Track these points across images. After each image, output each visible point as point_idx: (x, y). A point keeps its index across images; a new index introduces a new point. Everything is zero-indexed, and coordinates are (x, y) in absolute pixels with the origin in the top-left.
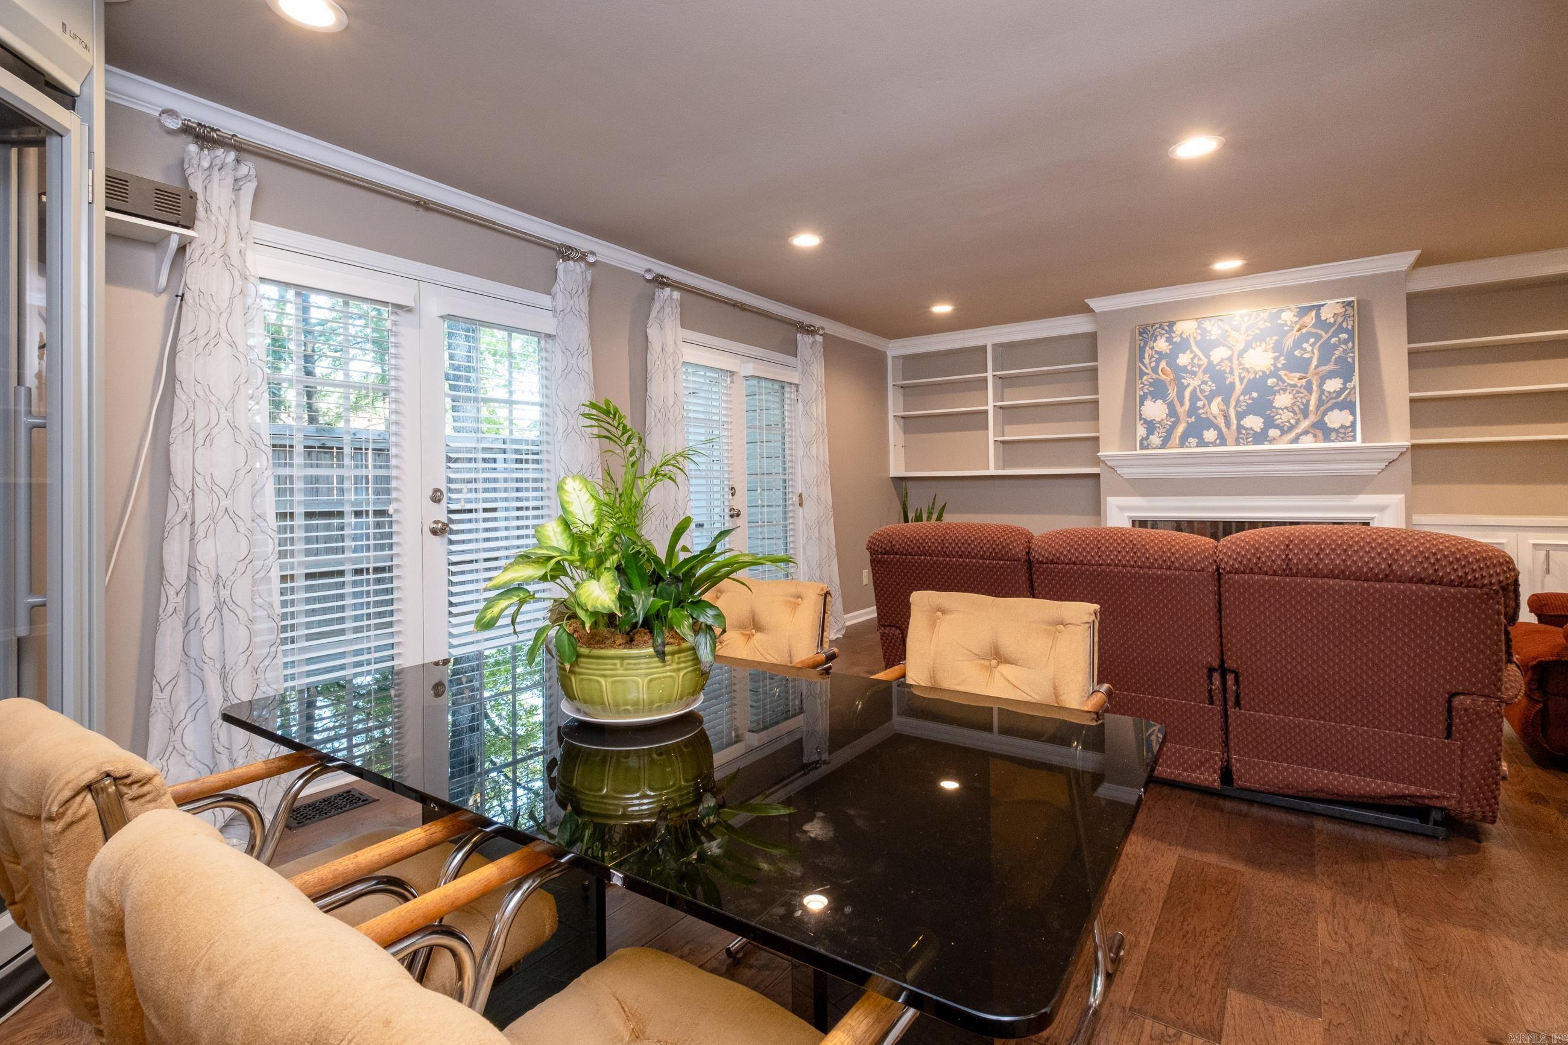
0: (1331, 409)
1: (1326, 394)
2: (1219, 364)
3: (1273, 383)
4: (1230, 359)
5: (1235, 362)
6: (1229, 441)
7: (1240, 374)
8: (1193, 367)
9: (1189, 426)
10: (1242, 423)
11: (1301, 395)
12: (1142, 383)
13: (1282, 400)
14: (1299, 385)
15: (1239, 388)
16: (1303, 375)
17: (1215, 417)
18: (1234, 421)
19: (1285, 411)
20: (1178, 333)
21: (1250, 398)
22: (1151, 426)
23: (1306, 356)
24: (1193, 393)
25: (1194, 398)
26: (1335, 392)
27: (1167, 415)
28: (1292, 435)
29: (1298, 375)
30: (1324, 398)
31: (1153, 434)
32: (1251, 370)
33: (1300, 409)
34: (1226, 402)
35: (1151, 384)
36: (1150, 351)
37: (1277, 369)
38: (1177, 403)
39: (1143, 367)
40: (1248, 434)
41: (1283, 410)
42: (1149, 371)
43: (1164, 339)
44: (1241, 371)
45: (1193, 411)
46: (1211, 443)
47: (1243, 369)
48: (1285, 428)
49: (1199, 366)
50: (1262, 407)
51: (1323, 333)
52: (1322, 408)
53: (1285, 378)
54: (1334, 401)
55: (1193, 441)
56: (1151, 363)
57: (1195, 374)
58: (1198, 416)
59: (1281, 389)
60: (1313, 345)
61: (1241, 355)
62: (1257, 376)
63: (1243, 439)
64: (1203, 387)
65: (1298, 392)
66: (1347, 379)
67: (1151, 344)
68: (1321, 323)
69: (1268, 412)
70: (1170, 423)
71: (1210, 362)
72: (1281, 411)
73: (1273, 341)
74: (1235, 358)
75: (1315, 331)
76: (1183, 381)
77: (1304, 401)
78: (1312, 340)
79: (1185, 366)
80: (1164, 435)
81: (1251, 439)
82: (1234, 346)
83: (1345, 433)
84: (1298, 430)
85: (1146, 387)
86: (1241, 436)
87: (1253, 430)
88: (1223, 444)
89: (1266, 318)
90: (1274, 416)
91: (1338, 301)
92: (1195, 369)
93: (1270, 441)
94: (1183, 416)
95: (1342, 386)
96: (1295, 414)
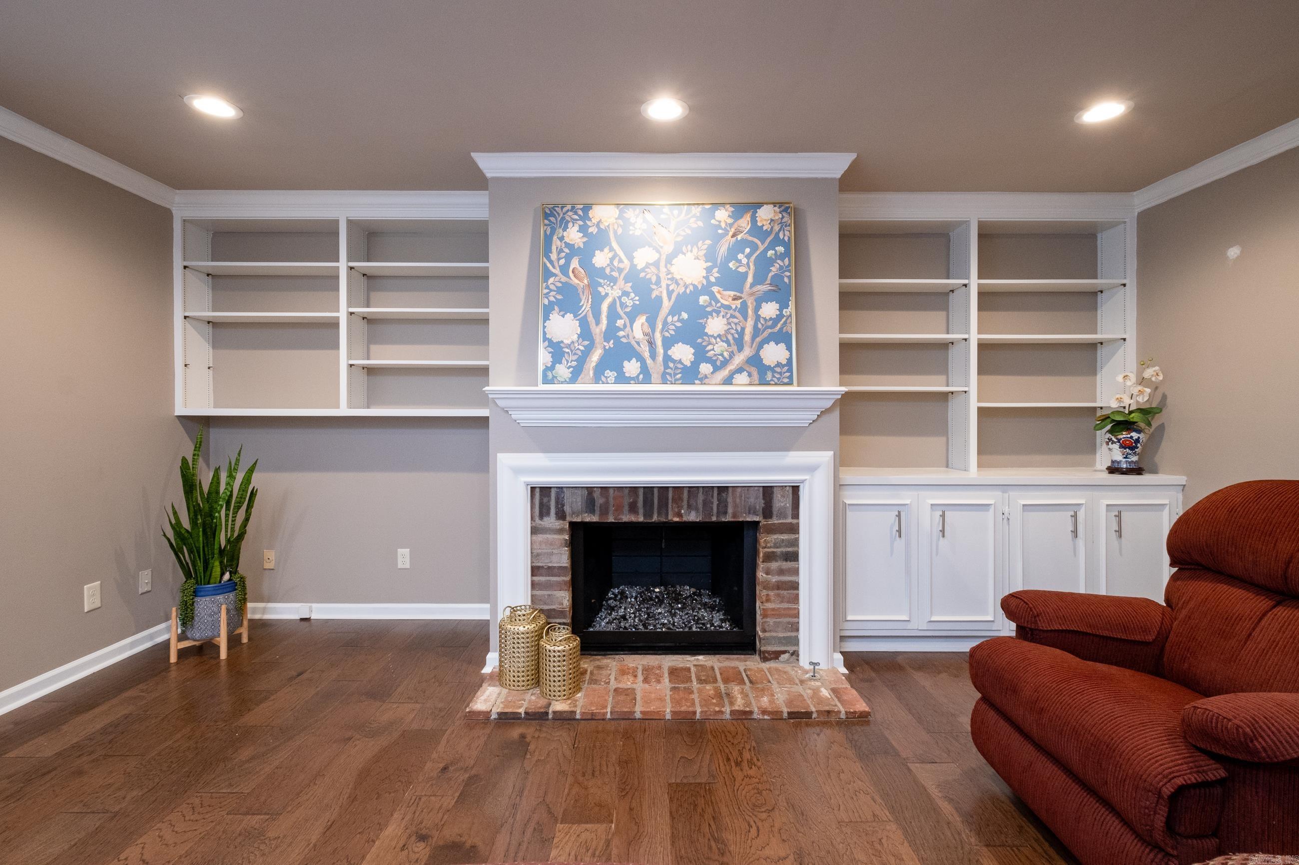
0: (766, 341)
1: (762, 321)
2: (643, 270)
3: (705, 301)
4: (656, 264)
5: (663, 270)
6: (655, 377)
7: (668, 286)
8: (612, 270)
9: (607, 352)
10: (670, 353)
11: (736, 320)
12: (547, 287)
13: (715, 325)
14: (734, 307)
15: (667, 305)
16: (738, 294)
17: (638, 343)
18: (660, 350)
19: (718, 340)
20: (594, 221)
21: (679, 320)
22: (557, 351)
23: (742, 270)
24: (612, 306)
25: (613, 315)
26: (771, 319)
27: (579, 336)
28: (724, 373)
29: (732, 293)
30: (760, 326)
31: (560, 363)
32: (681, 282)
33: (734, 338)
34: (651, 322)
35: (559, 290)
36: (559, 243)
38: (591, 319)
39: (549, 265)
40: (676, 368)
41: (715, 338)
42: (557, 271)
43: (576, 228)
44: (669, 282)
45: (611, 332)
46: (633, 379)
47: (672, 279)
48: (718, 363)
49: (620, 270)
50: (691, 333)
51: (759, 243)
52: (758, 339)
53: (718, 296)
54: (770, 331)
55: (611, 374)
56: (559, 259)
57: (614, 280)
58: (617, 340)
59: (714, 311)
60: (748, 257)
61: (669, 260)
62: (688, 291)
63: (670, 374)
64: (624, 299)
65: (732, 316)
66: (784, 305)
67: (560, 232)
68: (756, 230)
69: (699, 341)
70: (582, 348)
71: (633, 266)
72: (714, 340)
73: (706, 247)
74: (662, 264)
75: (750, 238)
76: (600, 289)
77: (739, 329)
78: (748, 250)
79: (603, 269)
80: (574, 363)
81: (680, 375)
82: (662, 247)
83: (780, 373)
84: (732, 367)
85: (553, 293)
86: (669, 371)
87: (682, 364)
88: (647, 380)
89: (698, 214)
90: (706, 346)
91: (774, 204)
92: (615, 274)
93: (701, 380)
94: (598, 338)
95: (778, 313)
96: (729, 345)
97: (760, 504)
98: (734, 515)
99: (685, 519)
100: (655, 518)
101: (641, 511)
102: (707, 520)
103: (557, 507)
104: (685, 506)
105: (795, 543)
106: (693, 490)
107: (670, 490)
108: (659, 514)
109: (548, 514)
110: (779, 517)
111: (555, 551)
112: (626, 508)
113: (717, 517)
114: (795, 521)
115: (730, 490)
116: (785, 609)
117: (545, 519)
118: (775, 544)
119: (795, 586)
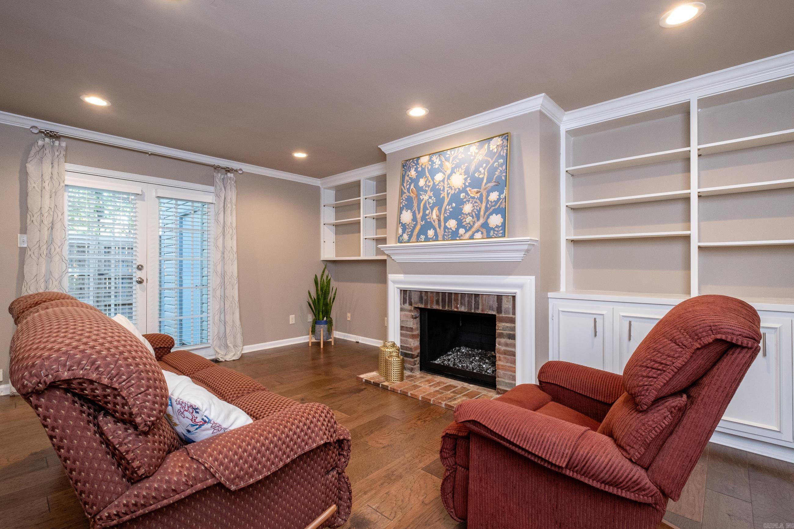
0: (491, 214)
1: (490, 203)
2: (438, 185)
3: (463, 196)
4: (443, 181)
5: (446, 183)
6: (440, 237)
7: (448, 190)
8: (426, 187)
9: (422, 227)
10: (447, 224)
11: (477, 204)
12: (402, 199)
13: (467, 208)
14: (476, 197)
15: (446, 201)
16: (479, 190)
17: (434, 221)
18: (443, 224)
19: (468, 216)
20: (420, 164)
21: (451, 208)
22: (404, 227)
23: (481, 176)
24: (425, 204)
25: (425, 209)
26: (494, 201)
27: (412, 220)
28: (470, 233)
29: (476, 190)
30: (488, 206)
31: (405, 233)
32: (453, 188)
33: (476, 214)
34: (440, 210)
35: (406, 200)
36: (407, 178)
37: (466, 187)
38: (417, 212)
39: (403, 189)
40: (449, 232)
41: (467, 215)
42: (406, 191)
43: (414, 169)
44: (448, 189)
45: (423, 218)
46: (431, 238)
47: (450, 187)
48: (468, 228)
49: (429, 186)
50: (457, 214)
51: (490, 160)
52: (487, 213)
53: (469, 192)
54: (493, 208)
55: (423, 237)
56: (407, 185)
57: (426, 191)
58: (426, 220)
59: (467, 200)
60: (484, 169)
61: (449, 178)
62: (456, 192)
63: (446, 236)
65: (476, 202)
66: (501, 192)
67: (408, 173)
68: (489, 153)
69: (460, 217)
70: (413, 225)
71: (434, 184)
72: (465, 216)
73: (465, 167)
74: (446, 180)
75: (486, 158)
76: (421, 197)
77: (478, 209)
78: (485, 165)
79: (422, 187)
80: (410, 233)
81: (450, 236)
82: (446, 172)
83: (498, 231)
84: (473, 229)
85: (404, 201)
86: (446, 234)
87: (452, 230)
88: (437, 240)
89: (462, 151)
90: (462, 220)
91: (499, 136)
92: (427, 189)
93: (459, 237)
94: (419, 220)
95: (498, 197)
96: (473, 218)
97: (495, 305)
98: (482, 311)
99: (459, 310)
100: (447, 308)
101: (441, 304)
102: (470, 312)
103: (409, 299)
104: (459, 304)
105: (514, 329)
106: (463, 295)
107: (453, 294)
108: (448, 306)
109: (406, 303)
110: (505, 313)
111: (409, 320)
112: (435, 302)
113: (475, 310)
114: (513, 316)
115: (480, 296)
116: (509, 366)
117: (405, 305)
118: (503, 328)
119: (513, 354)
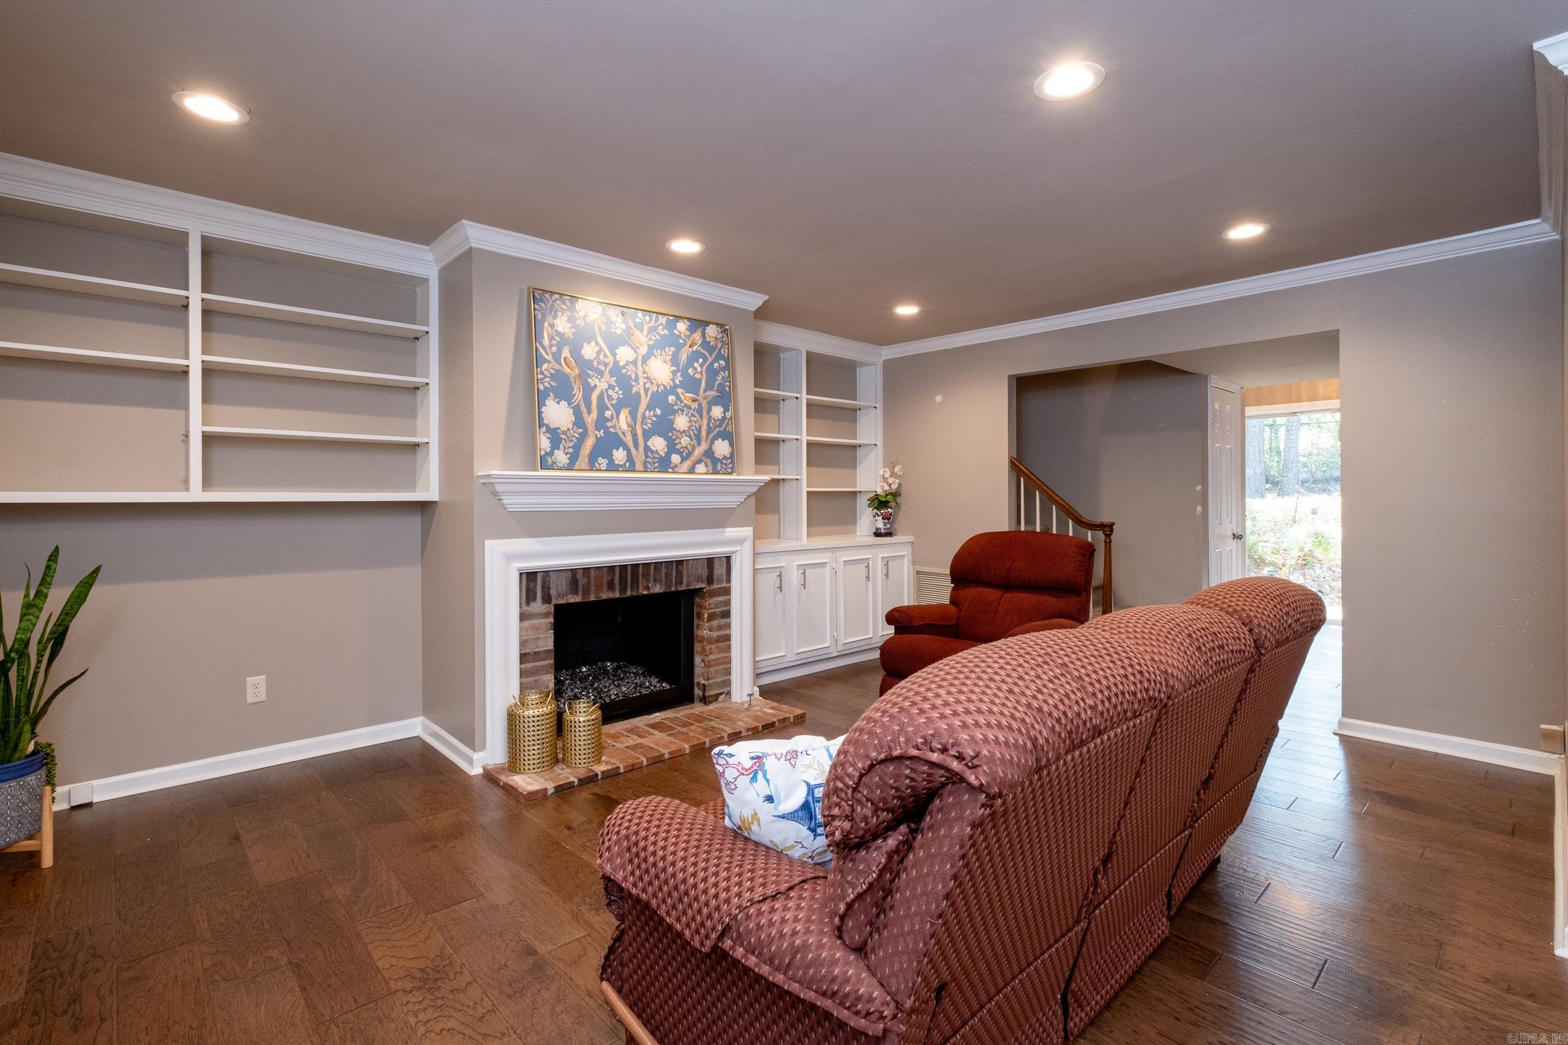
0: (716, 438)
1: (713, 421)
2: (624, 367)
3: (673, 400)
4: (634, 363)
5: (640, 368)
6: (639, 466)
7: (644, 384)
8: (599, 364)
9: (598, 440)
10: (649, 443)
11: (695, 419)
12: (542, 373)
13: (681, 422)
14: (693, 407)
15: (644, 402)
16: (696, 397)
17: (624, 434)
18: (641, 441)
19: (684, 434)
20: (582, 314)
21: (654, 416)
22: (556, 436)
23: (698, 376)
24: (600, 398)
25: (602, 407)
26: (718, 420)
27: (574, 424)
28: (689, 463)
29: (691, 396)
30: (711, 425)
31: (559, 449)
32: (655, 384)
33: (694, 434)
34: (633, 414)
35: (553, 377)
36: (550, 330)
37: (676, 386)
38: (583, 408)
39: (541, 350)
40: (654, 458)
41: (681, 433)
42: (549, 357)
43: (565, 318)
44: (646, 381)
45: (601, 422)
46: (621, 466)
47: (647, 378)
48: (684, 455)
49: (606, 365)
50: (664, 427)
51: (708, 356)
52: (711, 436)
53: (682, 397)
55: (603, 462)
56: (551, 346)
57: (601, 373)
58: (607, 429)
59: (679, 409)
60: (701, 366)
61: (645, 361)
62: (660, 390)
63: (650, 463)
64: (610, 392)
65: (693, 415)
66: (726, 409)
67: (550, 319)
68: (705, 344)
69: (670, 434)
70: (577, 436)
71: (616, 362)
72: (679, 434)
73: (671, 353)
74: (639, 363)
75: (702, 351)
76: (590, 380)
77: (698, 426)
78: (701, 360)
79: (591, 361)
80: (571, 450)
81: (657, 464)
82: (638, 348)
83: (726, 465)
84: (693, 458)
85: (547, 380)
86: (648, 460)
87: (659, 454)
88: (632, 469)
89: (664, 324)
90: (675, 440)
91: (717, 324)
92: (602, 367)
93: (673, 468)
94: (591, 427)
95: (723, 415)
96: (691, 440)
97: (705, 573)
98: (687, 586)
99: (652, 591)
100: (629, 593)
101: (617, 587)
102: (668, 591)
103: (543, 591)
104: (652, 580)
105: (728, 603)
106: (658, 565)
107: (641, 566)
108: (632, 589)
109: (534, 599)
110: (718, 583)
111: (541, 636)
112: (605, 586)
113: (676, 587)
114: (728, 585)
115: (685, 562)
116: (722, 658)
117: (532, 604)
118: (716, 605)
119: (728, 638)
